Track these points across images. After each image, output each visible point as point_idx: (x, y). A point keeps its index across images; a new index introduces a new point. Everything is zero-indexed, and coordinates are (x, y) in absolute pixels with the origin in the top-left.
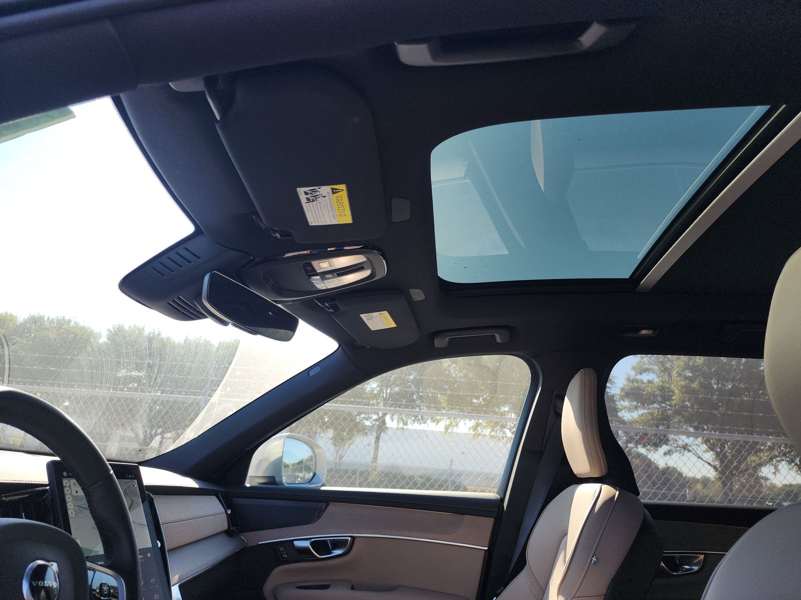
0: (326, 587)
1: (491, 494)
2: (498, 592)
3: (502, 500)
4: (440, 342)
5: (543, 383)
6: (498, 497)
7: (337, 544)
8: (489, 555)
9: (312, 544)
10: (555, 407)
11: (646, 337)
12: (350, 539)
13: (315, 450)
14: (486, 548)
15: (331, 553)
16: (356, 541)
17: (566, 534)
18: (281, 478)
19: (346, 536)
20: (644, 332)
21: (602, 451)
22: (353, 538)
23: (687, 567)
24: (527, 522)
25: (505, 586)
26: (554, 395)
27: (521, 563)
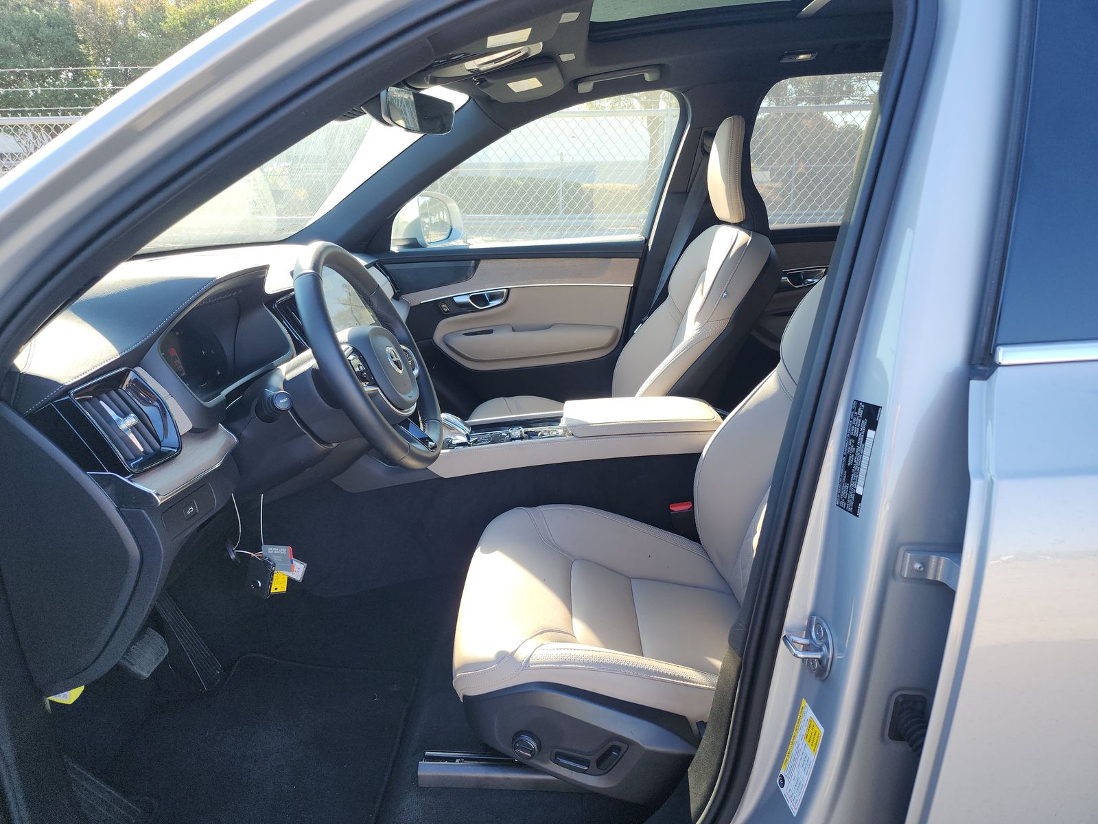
0: (490, 332)
1: (637, 237)
2: (643, 320)
3: (647, 241)
4: (585, 88)
5: (692, 120)
6: (643, 238)
7: (493, 297)
8: (634, 291)
9: (471, 298)
10: (703, 144)
11: (803, 62)
12: (505, 290)
13: (448, 205)
14: (632, 285)
15: (488, 304)
16: (511, 291)
17: (705, 269)
18: (423, 238)
19: (502, 289)
20: (802, 57)
21: (742, 198)
22: (509, 290)
23: (809, 280)
24: (671, 259)
25: (649, 315)
26: (703, 132)
27: (665, 294)
